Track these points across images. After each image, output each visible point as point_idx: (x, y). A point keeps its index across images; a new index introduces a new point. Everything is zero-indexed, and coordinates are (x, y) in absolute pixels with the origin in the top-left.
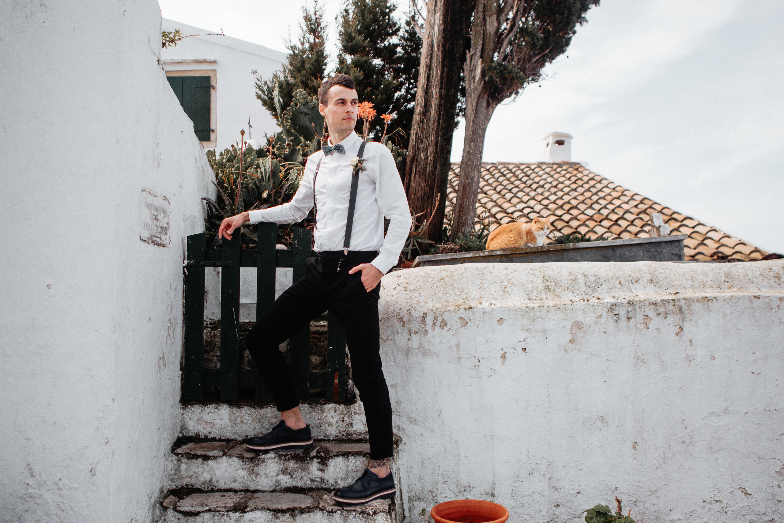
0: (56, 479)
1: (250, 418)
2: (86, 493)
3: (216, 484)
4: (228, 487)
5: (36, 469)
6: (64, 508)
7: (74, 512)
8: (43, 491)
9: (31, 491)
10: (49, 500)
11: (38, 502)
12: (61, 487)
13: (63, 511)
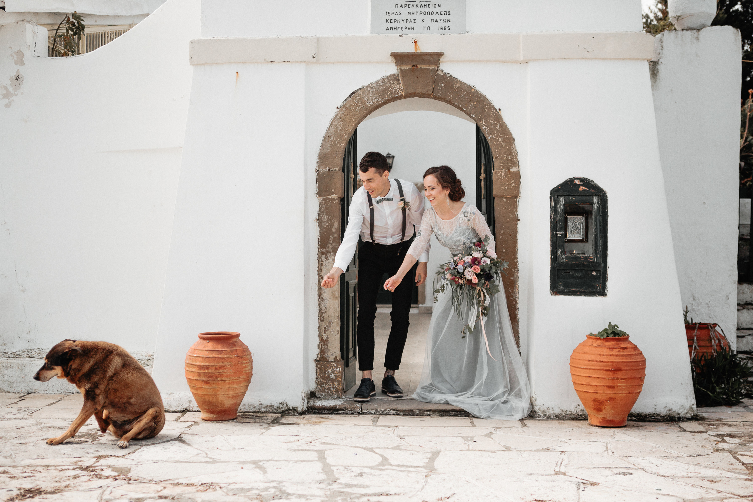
0: (707, 302)
1: (749, 291)
2: (723, 309)
3: (741, 325)
4: (748, 327)
5: (697, 296)
6: (710, 316)
7: (716, 318)
8: (700, 308)
9: (694, 307)
10: (703, 312)
11: (697, 313)
12: (710, 305)
13: (711, 318)
